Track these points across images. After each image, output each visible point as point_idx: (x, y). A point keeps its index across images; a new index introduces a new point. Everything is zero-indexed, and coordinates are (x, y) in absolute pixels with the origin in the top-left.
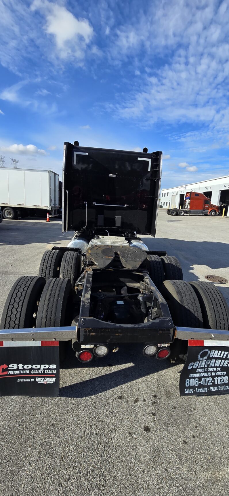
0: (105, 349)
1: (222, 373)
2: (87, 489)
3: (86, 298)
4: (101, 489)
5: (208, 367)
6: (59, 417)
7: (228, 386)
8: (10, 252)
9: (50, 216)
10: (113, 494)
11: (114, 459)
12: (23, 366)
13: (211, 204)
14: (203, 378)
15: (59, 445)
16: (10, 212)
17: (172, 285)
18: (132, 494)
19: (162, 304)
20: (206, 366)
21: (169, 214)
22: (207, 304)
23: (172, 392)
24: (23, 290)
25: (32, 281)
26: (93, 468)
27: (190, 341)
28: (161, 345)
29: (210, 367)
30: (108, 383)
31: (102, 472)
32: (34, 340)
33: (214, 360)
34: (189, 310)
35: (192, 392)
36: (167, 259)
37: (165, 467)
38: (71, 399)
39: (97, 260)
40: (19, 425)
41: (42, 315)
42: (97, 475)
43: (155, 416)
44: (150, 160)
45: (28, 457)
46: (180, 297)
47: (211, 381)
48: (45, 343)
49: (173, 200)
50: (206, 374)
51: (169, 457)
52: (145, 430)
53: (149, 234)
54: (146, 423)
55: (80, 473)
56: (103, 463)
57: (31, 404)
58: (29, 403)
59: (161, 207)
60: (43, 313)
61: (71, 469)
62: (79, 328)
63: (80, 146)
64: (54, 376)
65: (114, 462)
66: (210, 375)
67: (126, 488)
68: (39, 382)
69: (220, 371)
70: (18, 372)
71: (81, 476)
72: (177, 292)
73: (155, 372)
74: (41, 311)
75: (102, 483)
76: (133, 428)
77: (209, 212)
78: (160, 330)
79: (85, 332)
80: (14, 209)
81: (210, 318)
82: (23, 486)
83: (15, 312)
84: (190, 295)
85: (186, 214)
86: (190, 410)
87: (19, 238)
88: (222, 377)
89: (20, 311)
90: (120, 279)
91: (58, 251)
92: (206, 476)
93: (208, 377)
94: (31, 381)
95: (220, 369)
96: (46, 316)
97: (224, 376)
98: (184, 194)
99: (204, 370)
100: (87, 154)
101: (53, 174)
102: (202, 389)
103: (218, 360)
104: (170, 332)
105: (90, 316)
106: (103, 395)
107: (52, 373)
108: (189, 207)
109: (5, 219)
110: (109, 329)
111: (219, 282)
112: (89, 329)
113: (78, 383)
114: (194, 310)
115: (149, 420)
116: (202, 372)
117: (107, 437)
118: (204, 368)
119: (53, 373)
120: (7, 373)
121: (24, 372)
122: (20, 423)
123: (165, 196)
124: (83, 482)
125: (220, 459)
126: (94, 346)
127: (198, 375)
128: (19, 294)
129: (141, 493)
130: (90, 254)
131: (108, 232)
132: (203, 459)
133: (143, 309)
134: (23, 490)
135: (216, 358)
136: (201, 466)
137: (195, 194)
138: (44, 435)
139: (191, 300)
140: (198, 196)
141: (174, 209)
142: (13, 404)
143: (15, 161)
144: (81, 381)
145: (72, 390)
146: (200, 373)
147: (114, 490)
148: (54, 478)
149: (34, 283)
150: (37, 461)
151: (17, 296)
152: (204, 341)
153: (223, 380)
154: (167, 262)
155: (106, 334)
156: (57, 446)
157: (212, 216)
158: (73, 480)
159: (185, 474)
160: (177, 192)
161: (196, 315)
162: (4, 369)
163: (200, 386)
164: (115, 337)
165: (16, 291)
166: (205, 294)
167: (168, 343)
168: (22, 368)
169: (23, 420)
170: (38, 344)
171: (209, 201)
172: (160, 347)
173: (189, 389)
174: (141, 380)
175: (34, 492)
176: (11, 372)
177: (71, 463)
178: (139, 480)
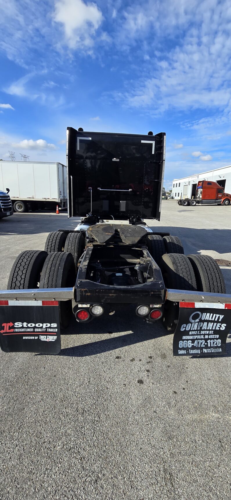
0: (100, 309)
1: (215, 336)
2: (83, 422)
3: (83, 265)
4: (96, 423)
5: (201, 330)
6: (61, 371)
7: (221, 349)
8: (20, 240)
9: (60, 209)
10: (105, 427)
11: (108, 403)
12: (27, 324)
13: (225, 192)
14: (196, 341)
15: (60, 391)
16: (21, 205)
17: (168, 257)
18: (123, 428)
19: (155, 270)
20: (199, 329)
21: (180, 205)
22: (202, 273)
23: (167, 354)
24: (26, 260)
25: (35, 253)
26: (89, 408)
27: (182, 303)
28: (153, 306)
29: (203, 330)
30: (107, 346)
31: (97, 411)
32: (35, 300)
33: (207, 323)
34: (183, 278)
35: (185, 353)
36: (169, 238)
37: (154, 410)
38: (72, 358)
39: (97, 236)
40: (25, 376)
41: (44, 282)
42: (92, 413)
43: (149, 372)
44: (153, 143)
45: (32, 399)
46: (175, 266)
47: (204, 344)
48: (45, 303)
49: (185, 190)
50: (199, 337)
51: (159, 403)
52: (138, 383)
53: (154, 219)
54: (140, 377)
55: (78, 411)
56: (98, 405)
57: (36, 360)
58: (34, 360)
59: (173, 198)
60: (45, 280)
61: (70, 408)
62: (76, 289)
63: (84, 131)
64: (56, 334)
65: (109, 405)
66: (203, 338)
67: (117, 423)
68: (42, 340)
69: (213, 334)
70: (23, 330)
71: (78, 413)
72: (173, 263)
73: (153, 339)
74: (43, 278)
75: (96, 419)
76: (128, 381)
77: (222, 201)
78: (151, 291)
79: (81, 292)
80: (25, 202)
81: (205, 286)
82: (27, 418)
83: (19, 279)
84: (185, 265)
85: (198, 204)
86: (183, 368)
87: (29, 229)
88: (215, 340)
89: (24, 278)
90: (120, 255)
91: (62, 232)
92: (192, 418)
93: (201, 339)
94: (35, 338)
95: (213, 332)
96: (48, 283)
97: (217, 339)
98: (197, 184)
99: (197, 333)
100: (90, 139)
101: (62, 166)
102: (195, 350)
103: (210, 323)
104: (161, 293)
105: (86, 279)
106: (102, 355)
107: (53, 331)
108: (201, 197)
109: (16, 212)
110: (103, 289)
111: (226, 265)
112: (85, 289)
113: (79, 346)
114: (189, 278)
115: (143, 375)
116: (195, 335)
117: (103, 386)
118: (197, 330)
119: (55, 331)
120: (13, 331)
121: (29, 330)
122: (26, 374)
123: (176, 187)
124: (79, 418)
125: (206, 406)
126: (90, 306)
127: (191, 337)
128: (23, 264)
129: (131, 427)
130: (91, 231)
131: (113, 217)
132: (190, 406)
133: (140, 279)
134: (27, 421)
135: (208, 321)
136: (188, 410)
137: (208, 183)
138: (47, 383)
139: (186, 269)
140: (211, 184)
141: (186, 199)
142: (21, 360)
143: (25, 157)
144: (82, 344)
145: (74, 351)
146: (193, 335)
147: (107, 424)
148: (54, 414)
149: (37, 255)
150: (40, 401)
151: (21, 265)
152: (195, 303)
153: (215, 343)
154: (169, 241)
155: (101, 294)
156: (58, 392)
157: (226, 205)
158: (71, 416)
159: (173, 415)
160: (189, 182)
161: (190, 283)
162: (11, 326)
163: (193, 348)
164: (109, 297)
165: (21, 261)
166: (200, 264)
167: (159, 304)
168: (27, 326)
169: (29, 372)
170: (39, 303)
171: (223, 190)
172: (152, 308)
173: (182, 350)
174: (138, 344)
175: (37, 423)
176: (17, 330)
177: (70, 404)
178: (130, 419)
